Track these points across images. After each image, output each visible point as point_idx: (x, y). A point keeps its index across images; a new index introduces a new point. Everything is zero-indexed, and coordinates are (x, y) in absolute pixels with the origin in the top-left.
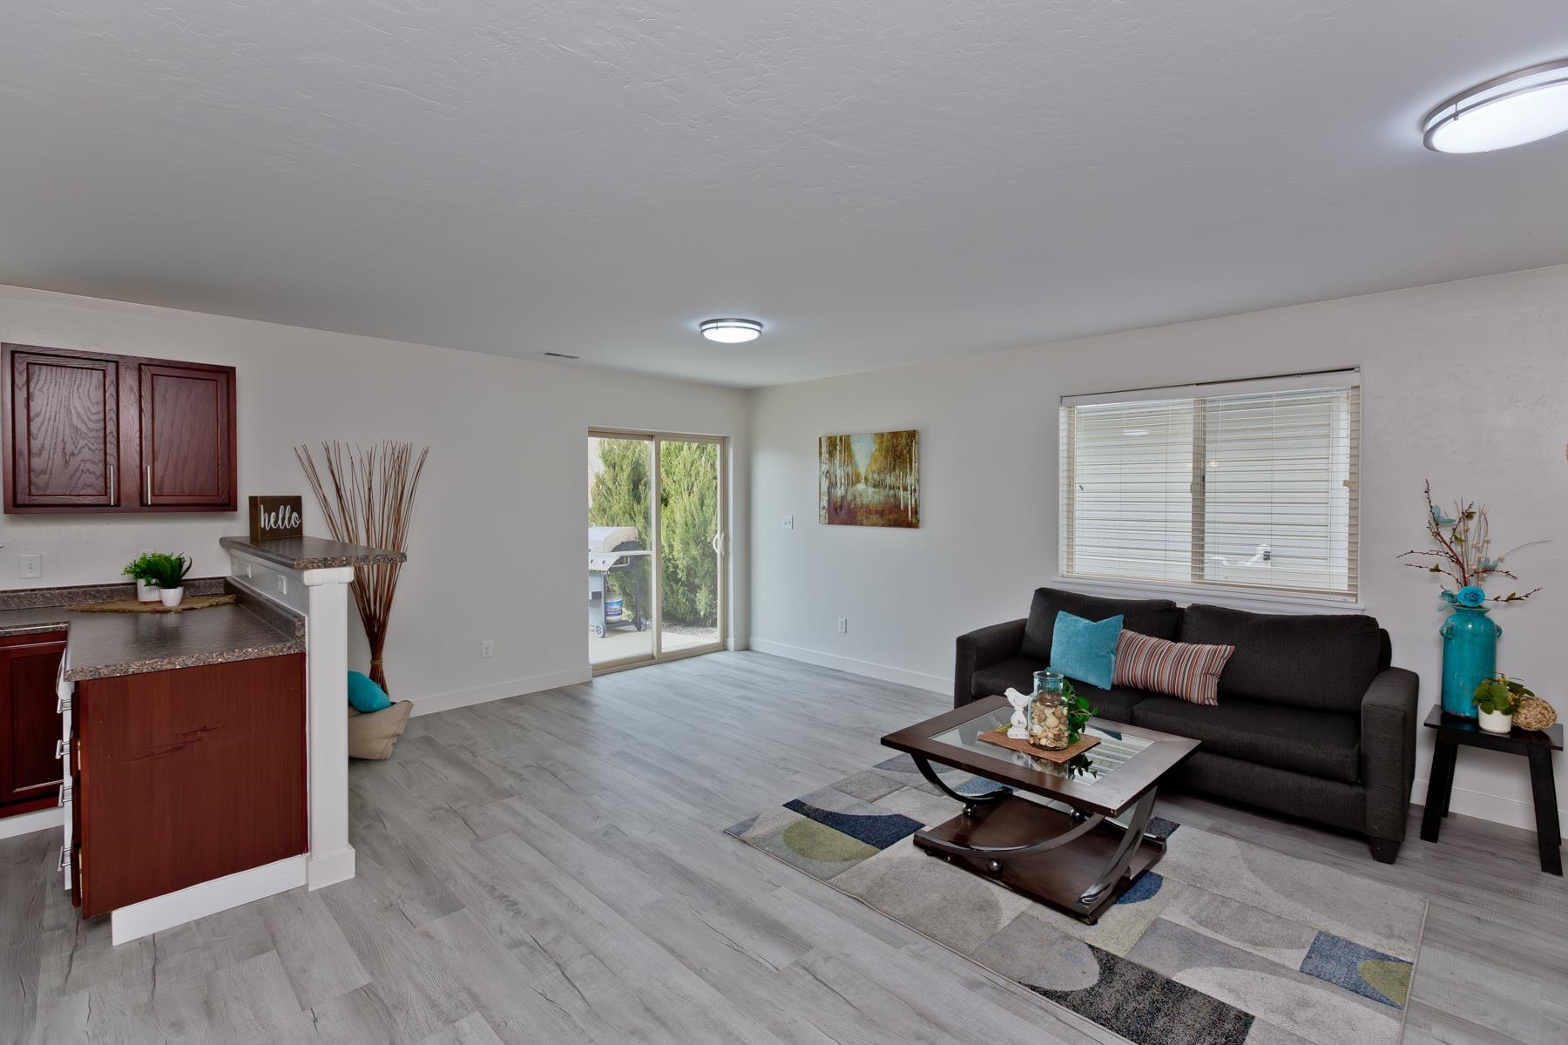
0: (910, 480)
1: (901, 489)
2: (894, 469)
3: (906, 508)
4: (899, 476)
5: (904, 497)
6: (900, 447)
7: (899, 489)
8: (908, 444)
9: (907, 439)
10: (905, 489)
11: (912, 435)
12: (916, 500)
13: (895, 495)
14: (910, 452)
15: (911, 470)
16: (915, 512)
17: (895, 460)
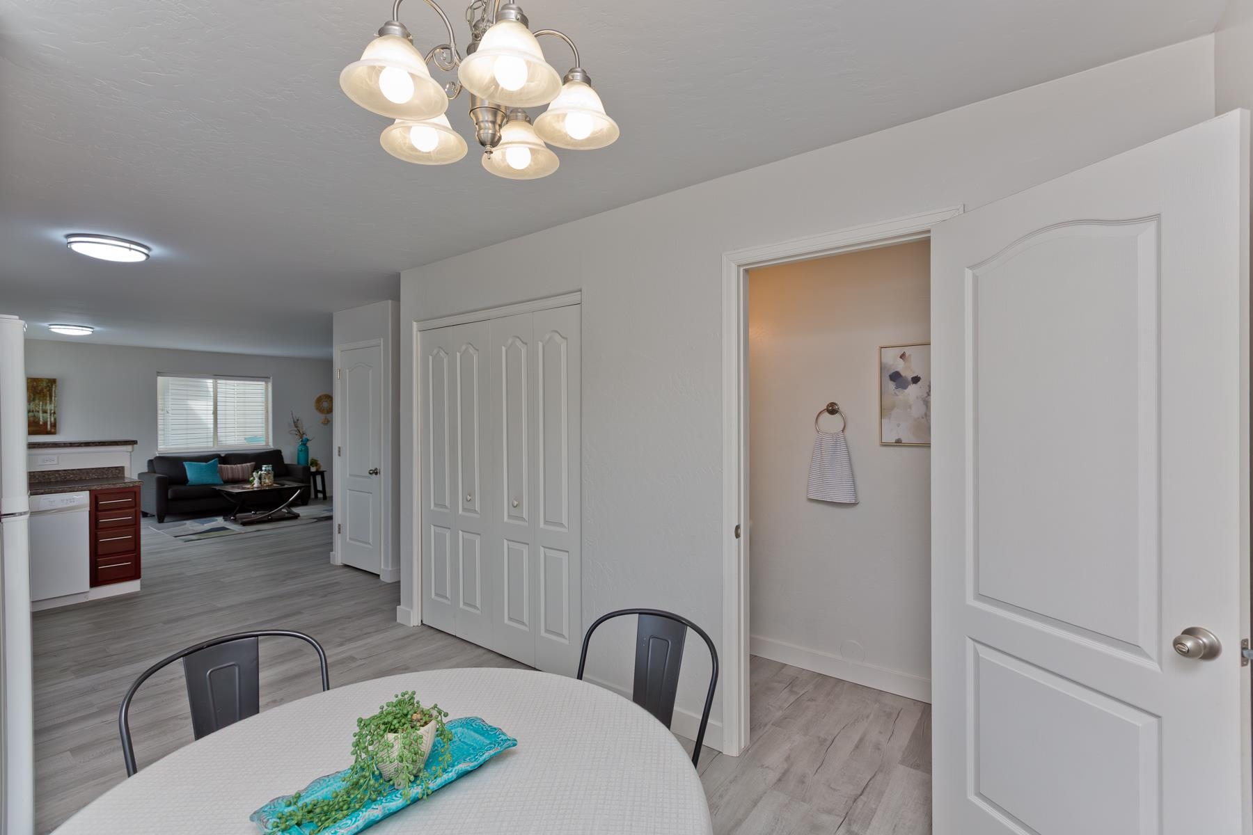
0: (48, 407)
1: (41, 412)
2: (34, 400)
3: (45, 423)
4: (39, 405)
5: (43, 417)
6: (40, 388)
7: (38, 412)
8: (48, 386)
9: (47, 383)
10: (45, 412)
11: (52, 382)
12: (55, 419)
13: (34, 416)
14: (50, 391)
15: (51, 400)
16: (54, 425)
17: (34, 395)
